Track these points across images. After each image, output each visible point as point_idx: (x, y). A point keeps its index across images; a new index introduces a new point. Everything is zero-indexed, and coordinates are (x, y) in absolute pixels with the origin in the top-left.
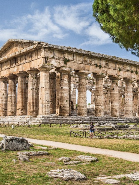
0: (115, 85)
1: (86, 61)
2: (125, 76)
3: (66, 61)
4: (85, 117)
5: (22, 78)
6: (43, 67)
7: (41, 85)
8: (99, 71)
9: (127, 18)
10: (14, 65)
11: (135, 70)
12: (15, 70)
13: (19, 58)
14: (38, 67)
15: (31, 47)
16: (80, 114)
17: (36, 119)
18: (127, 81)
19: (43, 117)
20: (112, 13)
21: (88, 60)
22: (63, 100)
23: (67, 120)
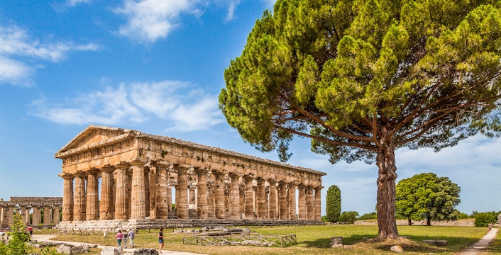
0: (219, 182)
1: (187, 154)
2: (231, 171)
3: (164, 154)
4: (187, 219)
5: (108, 173)
6: (137, 161)
7: (134, 183)
8: (202, 166)
9: (261, 112)
10: (96, 157)
11: (242, 163)
12: (97, 163)
13: (103, 149)
14: (130, 161)
15: (121, 137)
16: (180, 216)
17: (129, 224)
18: (233, 176)
19: (137, 221)
20: (243, 106)
21: (189, 152)
22: (161, 201)
23: (166, 224)
